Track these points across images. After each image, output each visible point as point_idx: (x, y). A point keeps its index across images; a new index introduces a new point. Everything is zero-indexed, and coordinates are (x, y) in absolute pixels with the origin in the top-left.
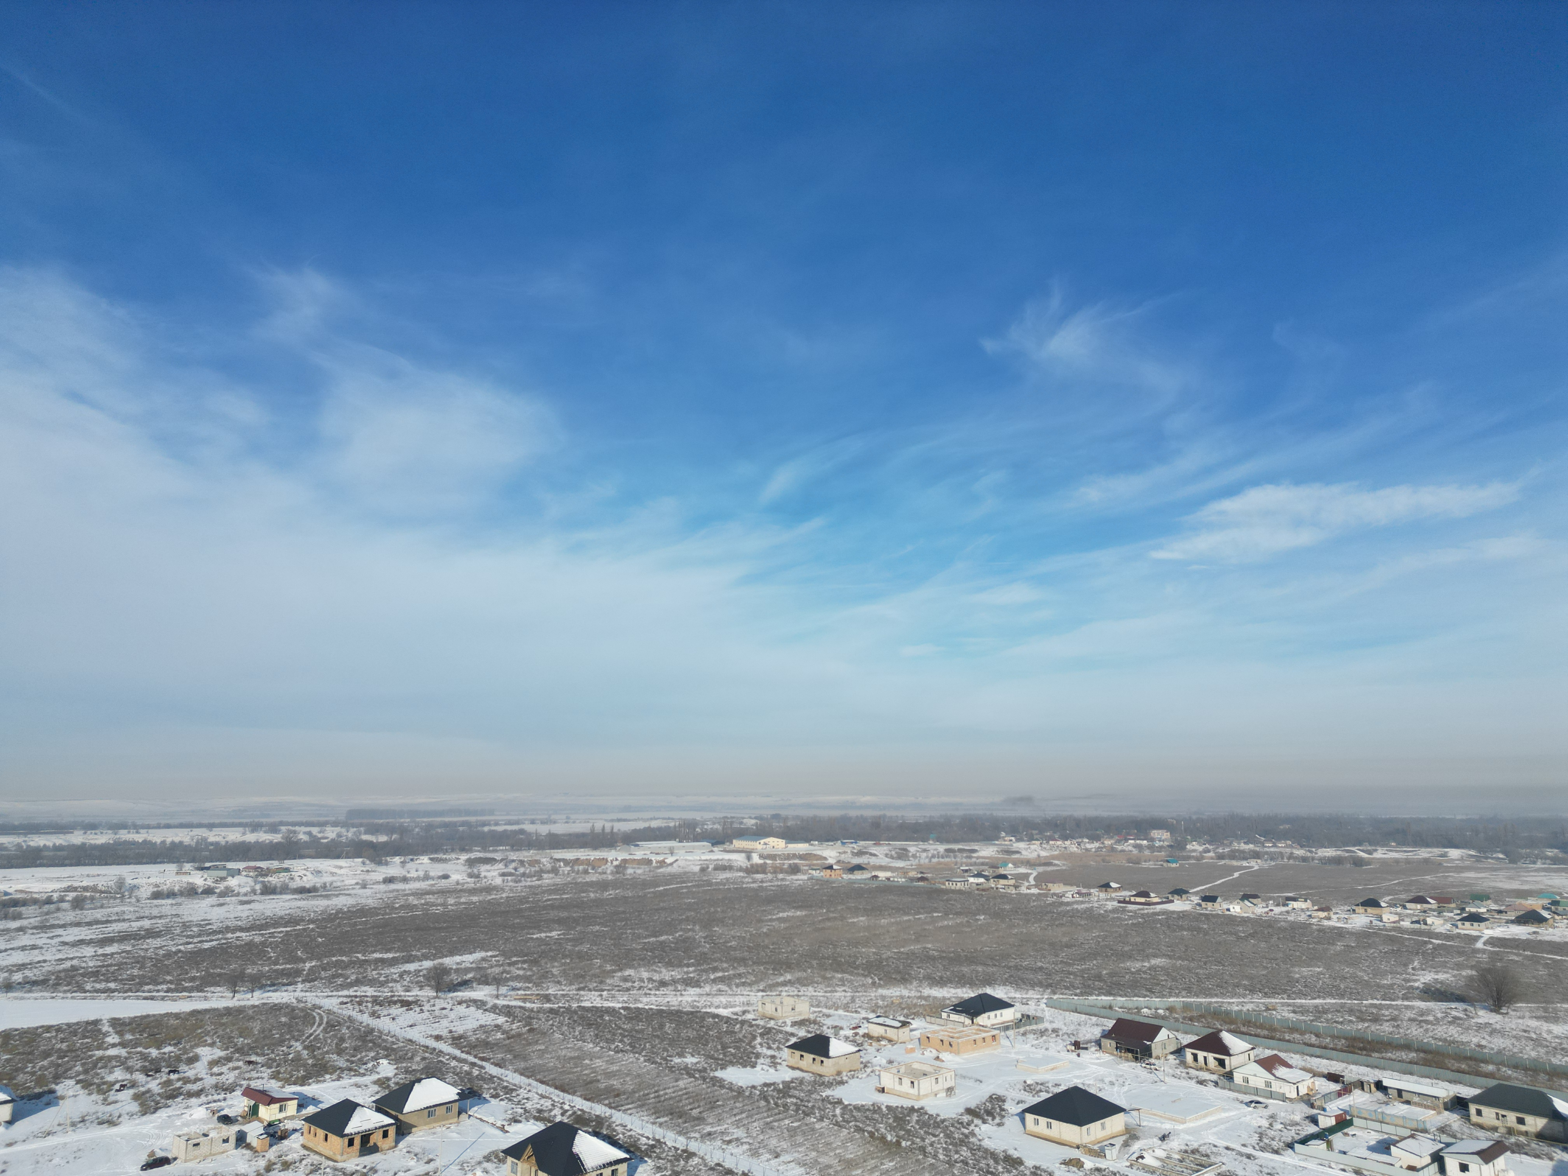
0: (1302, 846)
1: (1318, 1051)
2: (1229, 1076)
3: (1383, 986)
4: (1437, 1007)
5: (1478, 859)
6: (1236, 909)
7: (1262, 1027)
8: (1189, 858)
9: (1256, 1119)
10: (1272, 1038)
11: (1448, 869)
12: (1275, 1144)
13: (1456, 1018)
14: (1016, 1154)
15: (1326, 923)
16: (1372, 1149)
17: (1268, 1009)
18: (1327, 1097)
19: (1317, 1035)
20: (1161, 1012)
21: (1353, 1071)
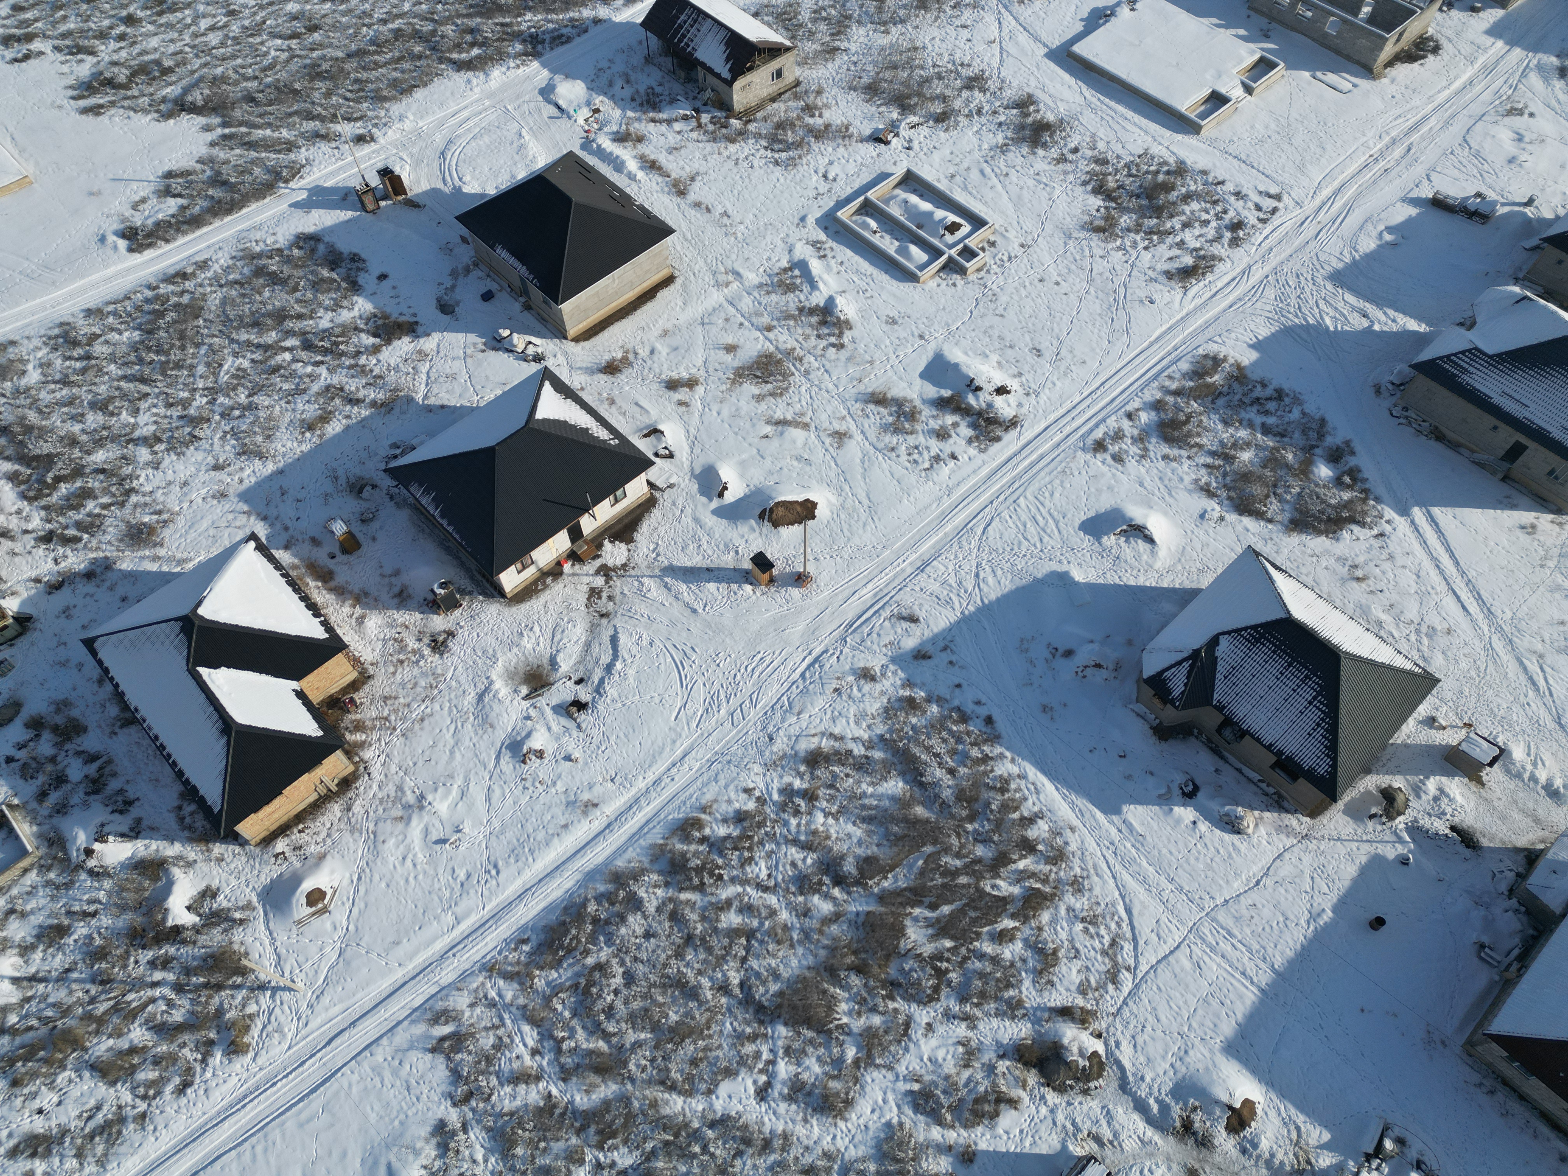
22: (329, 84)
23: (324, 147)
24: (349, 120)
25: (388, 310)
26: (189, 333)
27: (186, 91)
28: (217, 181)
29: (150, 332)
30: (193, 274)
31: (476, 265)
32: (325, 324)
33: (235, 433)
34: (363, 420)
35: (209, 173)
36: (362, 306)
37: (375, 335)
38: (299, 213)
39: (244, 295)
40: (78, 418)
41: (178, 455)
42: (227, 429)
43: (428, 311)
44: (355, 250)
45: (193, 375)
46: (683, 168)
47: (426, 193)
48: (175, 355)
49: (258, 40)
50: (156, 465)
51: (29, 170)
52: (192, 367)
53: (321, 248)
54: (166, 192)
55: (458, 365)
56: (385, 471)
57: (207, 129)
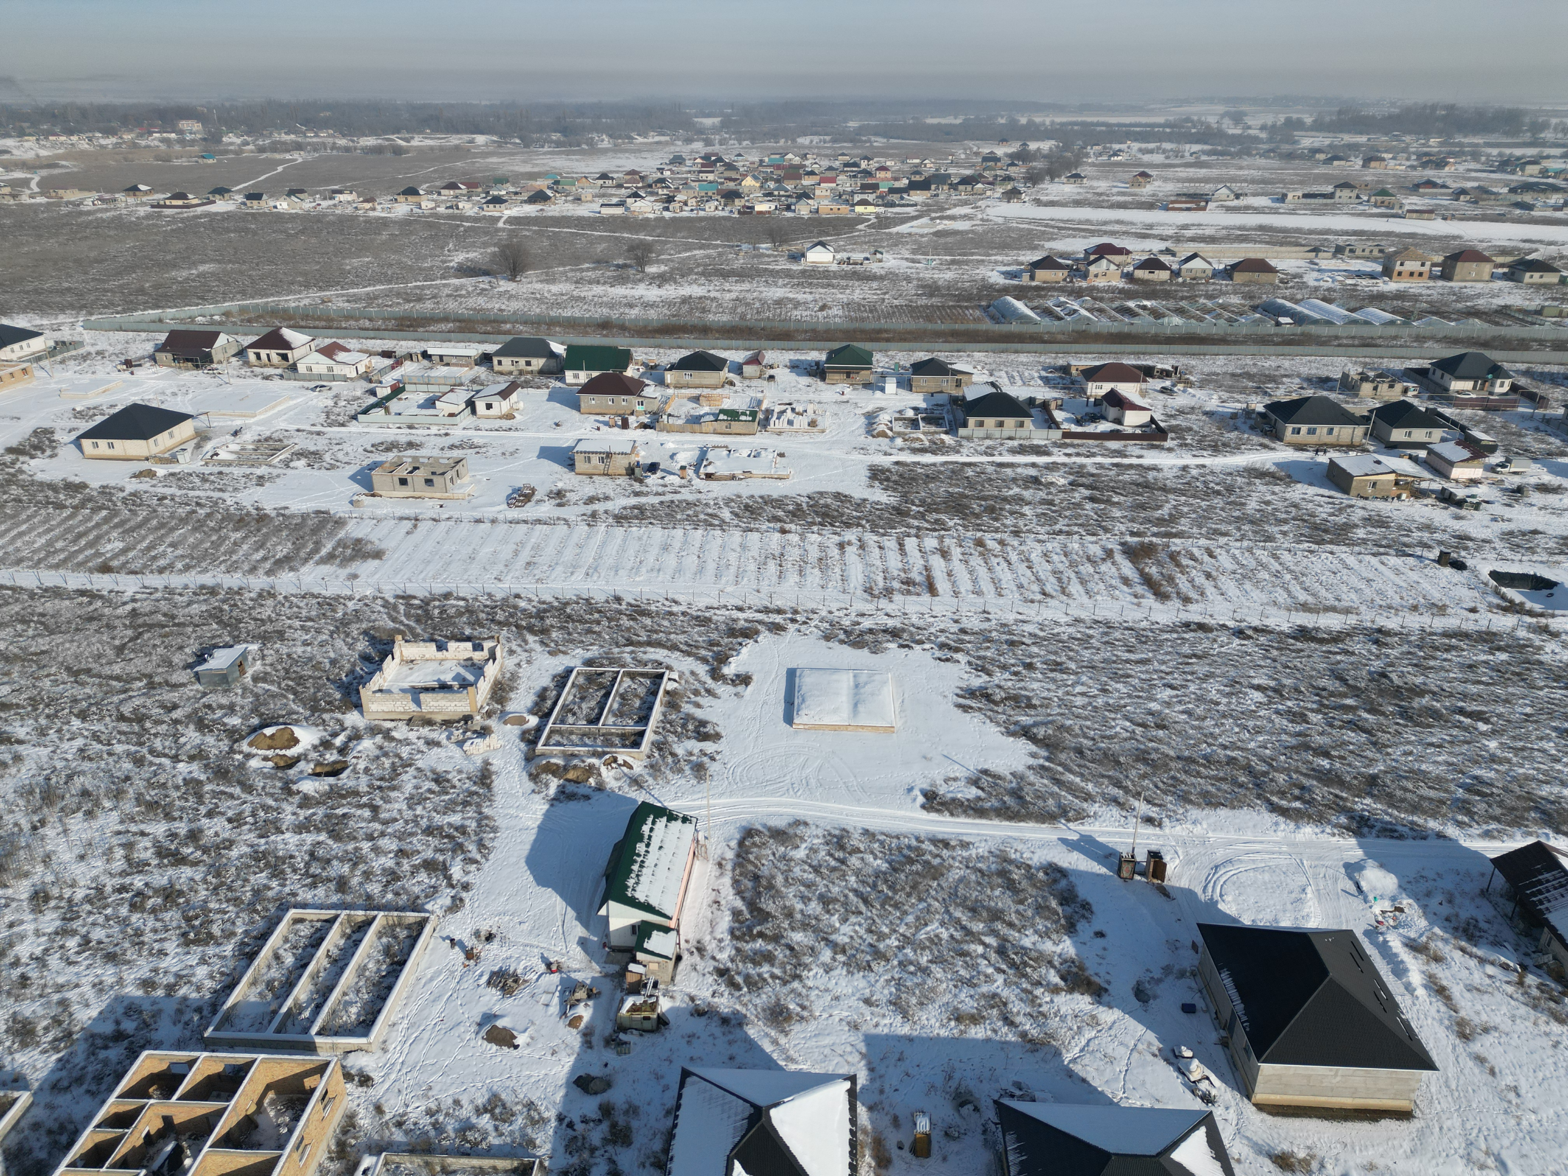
0: (344, 136)
1: (371, 333)
2: (294, 368)
3: (424, 269)
4: (468, 282)
5: (500, 145)
6: (283, 205)
7: (319, 319)
8: (227, 152)
9: (323, 400)
10: (330, 328)
11: (475, 156)
12: (341, 419)
13: (483, 290)
14: (77, 480)
15: (371, 214)
16: (421, 407)
17: (323, 302)
18: (383, 371)
19: (370, 320)
20: (217, 318)
21: (403, 346)
22: (1149, 770)
23: (1115, 811)
24: (1149, 802)
25: (1088, 964)
26: (921, 887)
27: (1036, 724)
28: (1017, 794)
29: (895, 870)
30: (954, 848)
31: (1193, 974)
32: (1027, 942)
33: (899, 983)
34: (1006, 1042)
35: (1014, 785)
36: (1067, 947)
37: (1063, 978)
38: (1063, 848)
39: (979, 884)
40: (805, 900)
41: (849, 972)
42: (897, 976)
43: (1123, 986)
44: (1090, 900)
45: (901, 919)
46: (1478, 1013)
47: (1181, 890)
48: (900, 897)
49: (1113, 716)
50: (828, 969)
51: (898, 724)
52: (905, 913)
53: (1063, 883)
54: (975, 782)
55: (1122, 1053)
56: (995, 1102)
57: (1034, 755)
